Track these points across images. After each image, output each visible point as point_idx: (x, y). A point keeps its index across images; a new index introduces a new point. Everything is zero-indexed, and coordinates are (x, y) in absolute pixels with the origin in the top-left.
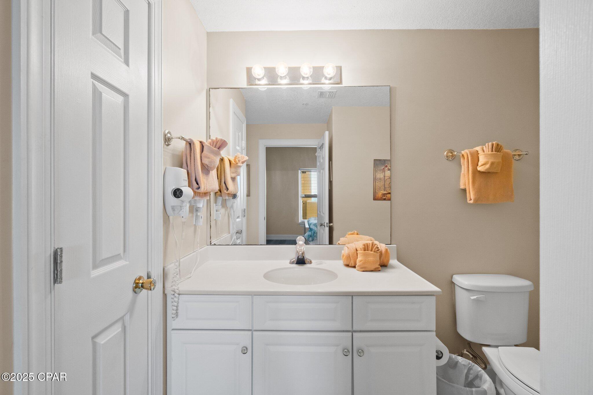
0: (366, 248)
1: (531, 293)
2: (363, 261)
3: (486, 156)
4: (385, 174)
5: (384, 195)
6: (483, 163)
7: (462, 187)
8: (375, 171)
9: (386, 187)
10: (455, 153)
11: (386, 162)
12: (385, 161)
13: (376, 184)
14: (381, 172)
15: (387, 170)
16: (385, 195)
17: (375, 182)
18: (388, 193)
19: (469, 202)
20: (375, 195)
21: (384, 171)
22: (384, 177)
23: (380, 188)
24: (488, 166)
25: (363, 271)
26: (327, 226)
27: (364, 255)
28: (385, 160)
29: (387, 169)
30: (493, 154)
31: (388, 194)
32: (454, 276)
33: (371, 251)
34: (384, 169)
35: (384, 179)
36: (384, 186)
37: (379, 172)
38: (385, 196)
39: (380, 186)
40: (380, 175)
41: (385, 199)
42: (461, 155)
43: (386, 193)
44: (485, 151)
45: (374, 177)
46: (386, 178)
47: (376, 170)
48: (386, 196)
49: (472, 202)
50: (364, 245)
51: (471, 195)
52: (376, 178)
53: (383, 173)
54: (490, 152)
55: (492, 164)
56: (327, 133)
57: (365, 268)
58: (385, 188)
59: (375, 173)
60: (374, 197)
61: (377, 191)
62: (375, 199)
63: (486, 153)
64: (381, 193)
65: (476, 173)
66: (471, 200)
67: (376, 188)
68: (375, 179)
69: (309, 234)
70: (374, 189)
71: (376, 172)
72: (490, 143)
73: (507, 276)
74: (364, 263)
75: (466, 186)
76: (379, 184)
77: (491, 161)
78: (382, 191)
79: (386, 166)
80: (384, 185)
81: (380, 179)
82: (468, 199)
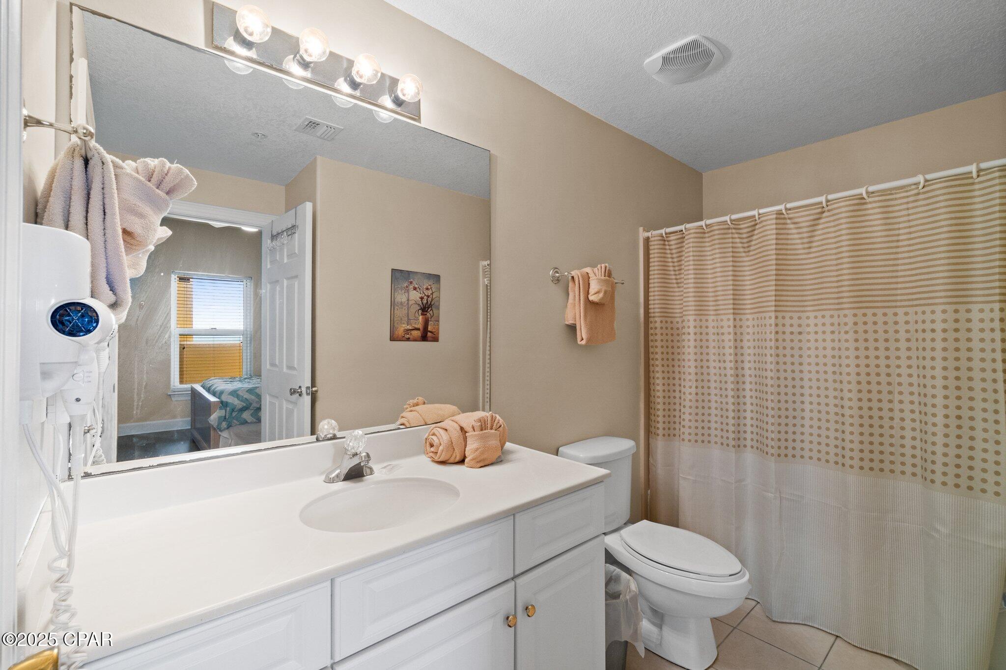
0: (483, 425)
1: (633, 455)
2: (480, 450)
3: (600, 281)
4: (408, 295)
5: (407, 331)
6: (596, 290)
7: (570, 322)
8: (393, 290)
9: (410, 318)
10: (566, 273)
11: (411, 275)
12: (409, 274)
13: (396, 312)
14: (403, 291)
15: (412, 289)
16: (409, 331)
17: (394, 308)
18: (414, 328)
19: (579, 343)
20: (393, 331)
21: (408, 291)
22: (408, 300)
23: (401, 319)
24: (601, 295)
25: (481, 467)
26: (308, 394)
27: (483, 438)
28: (409, 272)
29: (412, 287)
30: (606, 280)
31: (414, 331)
32: (560, 449)
33: (491, 429)
34: (407, 287)
35: (408, 304)
36: (408, 316)
37: (400, 291)
38: (408, 334)
39: (401, 315)
40: (401, 297)
41: (408, 339)
42: (570, 277)
43: (410, 328)
44: (597, 275)
45: (392, 299)
46: (411, 303)
47: (396, 287)
48: (410, 333)
49: (583, 342)
50: (480, 420)
51: (583, 333)
52: (394, 301)
53: (407, 294)
54: (603, 277)
55: (605, 292)
56: (309, 206)
57: (484, 460)
58: (408, 319)
59: (394, 294)
60: (392, 335)
61: (396, 324)
62: (392, 339)
63: (598, 277)
64: (403, 328)
65: (590, 304)
66: (583, 339)
67: (395, 319)
68: (393, 304)
69: (220, 415)
70: (392, 322)
71: (395, 290)
72: (603, 265)
73: (605, 437)
74: (482, 453)
75: (575, 321)
76: (400, 313)
77: (604, 288)
78: (404, 326)
79: (411, 283)
80: (408, 313)
81: (401, 303)
82: (579, 339)
